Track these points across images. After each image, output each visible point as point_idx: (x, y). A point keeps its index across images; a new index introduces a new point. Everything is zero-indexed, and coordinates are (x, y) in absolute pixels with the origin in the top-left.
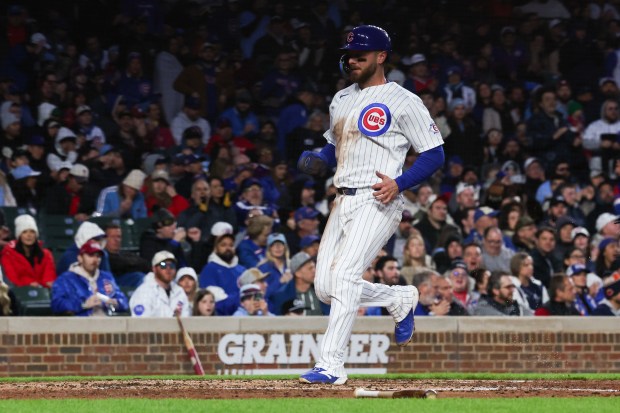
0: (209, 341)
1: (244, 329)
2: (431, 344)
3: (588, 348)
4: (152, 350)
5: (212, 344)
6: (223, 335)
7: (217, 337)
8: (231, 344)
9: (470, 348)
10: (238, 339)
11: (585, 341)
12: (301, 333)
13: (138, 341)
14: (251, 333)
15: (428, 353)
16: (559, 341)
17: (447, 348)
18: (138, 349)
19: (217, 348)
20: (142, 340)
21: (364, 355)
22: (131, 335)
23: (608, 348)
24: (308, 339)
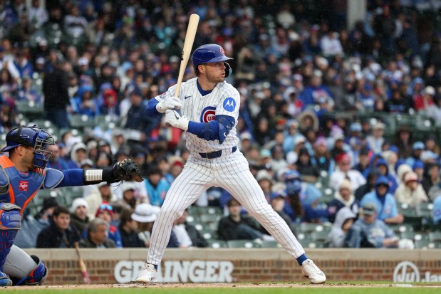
0: (108, 266)
1: (133, 257)
2: (261, 268)
3: (368, 271)
4: (69, 272)
5: (110, 268)
6: (118, 262)
7: (114, 263)
9: (287, 271)
11: (366, 266)
12: (172, 260)
13: (58, 266)
14: (137, 260)
15: (258, 274)
16: (348, 266)
17: (273, 271)
18: (58, 272)
19: (113, 271)
20: (61, 265)
22: (53, 262)
23: (381, 271)
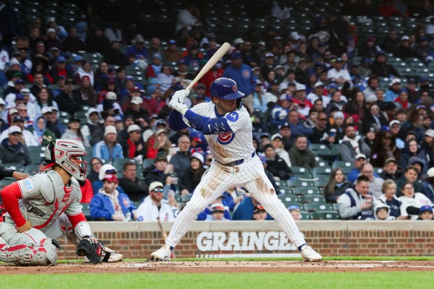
0: (190, 236)
1: (213, 229)
2: (330, 238)
4: (155, 242)
5: (193, 238)
6: (200, 233)
7: (196, 234)
8: (205, 238)
9: (355, 241)
10: (209, 235)
11: (427, 236)
12: (248, 231)
13: (146, 237)
14: (217, 231)
15: (328, 244)
16: (411, 236)
17: (341, 240)
18: (146, 242)
19: (196, 241)
20: (149, 236)
21: (289, 245)
22: (141, 233)
24: (253, 235)
